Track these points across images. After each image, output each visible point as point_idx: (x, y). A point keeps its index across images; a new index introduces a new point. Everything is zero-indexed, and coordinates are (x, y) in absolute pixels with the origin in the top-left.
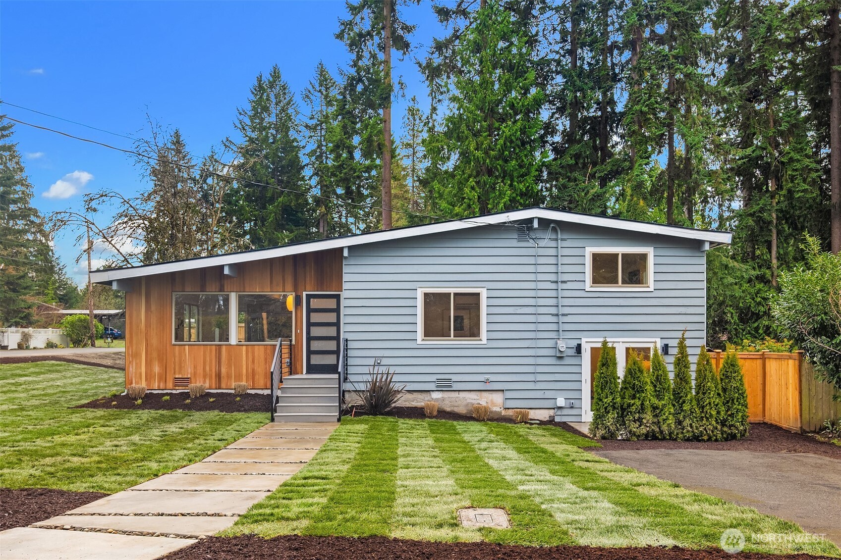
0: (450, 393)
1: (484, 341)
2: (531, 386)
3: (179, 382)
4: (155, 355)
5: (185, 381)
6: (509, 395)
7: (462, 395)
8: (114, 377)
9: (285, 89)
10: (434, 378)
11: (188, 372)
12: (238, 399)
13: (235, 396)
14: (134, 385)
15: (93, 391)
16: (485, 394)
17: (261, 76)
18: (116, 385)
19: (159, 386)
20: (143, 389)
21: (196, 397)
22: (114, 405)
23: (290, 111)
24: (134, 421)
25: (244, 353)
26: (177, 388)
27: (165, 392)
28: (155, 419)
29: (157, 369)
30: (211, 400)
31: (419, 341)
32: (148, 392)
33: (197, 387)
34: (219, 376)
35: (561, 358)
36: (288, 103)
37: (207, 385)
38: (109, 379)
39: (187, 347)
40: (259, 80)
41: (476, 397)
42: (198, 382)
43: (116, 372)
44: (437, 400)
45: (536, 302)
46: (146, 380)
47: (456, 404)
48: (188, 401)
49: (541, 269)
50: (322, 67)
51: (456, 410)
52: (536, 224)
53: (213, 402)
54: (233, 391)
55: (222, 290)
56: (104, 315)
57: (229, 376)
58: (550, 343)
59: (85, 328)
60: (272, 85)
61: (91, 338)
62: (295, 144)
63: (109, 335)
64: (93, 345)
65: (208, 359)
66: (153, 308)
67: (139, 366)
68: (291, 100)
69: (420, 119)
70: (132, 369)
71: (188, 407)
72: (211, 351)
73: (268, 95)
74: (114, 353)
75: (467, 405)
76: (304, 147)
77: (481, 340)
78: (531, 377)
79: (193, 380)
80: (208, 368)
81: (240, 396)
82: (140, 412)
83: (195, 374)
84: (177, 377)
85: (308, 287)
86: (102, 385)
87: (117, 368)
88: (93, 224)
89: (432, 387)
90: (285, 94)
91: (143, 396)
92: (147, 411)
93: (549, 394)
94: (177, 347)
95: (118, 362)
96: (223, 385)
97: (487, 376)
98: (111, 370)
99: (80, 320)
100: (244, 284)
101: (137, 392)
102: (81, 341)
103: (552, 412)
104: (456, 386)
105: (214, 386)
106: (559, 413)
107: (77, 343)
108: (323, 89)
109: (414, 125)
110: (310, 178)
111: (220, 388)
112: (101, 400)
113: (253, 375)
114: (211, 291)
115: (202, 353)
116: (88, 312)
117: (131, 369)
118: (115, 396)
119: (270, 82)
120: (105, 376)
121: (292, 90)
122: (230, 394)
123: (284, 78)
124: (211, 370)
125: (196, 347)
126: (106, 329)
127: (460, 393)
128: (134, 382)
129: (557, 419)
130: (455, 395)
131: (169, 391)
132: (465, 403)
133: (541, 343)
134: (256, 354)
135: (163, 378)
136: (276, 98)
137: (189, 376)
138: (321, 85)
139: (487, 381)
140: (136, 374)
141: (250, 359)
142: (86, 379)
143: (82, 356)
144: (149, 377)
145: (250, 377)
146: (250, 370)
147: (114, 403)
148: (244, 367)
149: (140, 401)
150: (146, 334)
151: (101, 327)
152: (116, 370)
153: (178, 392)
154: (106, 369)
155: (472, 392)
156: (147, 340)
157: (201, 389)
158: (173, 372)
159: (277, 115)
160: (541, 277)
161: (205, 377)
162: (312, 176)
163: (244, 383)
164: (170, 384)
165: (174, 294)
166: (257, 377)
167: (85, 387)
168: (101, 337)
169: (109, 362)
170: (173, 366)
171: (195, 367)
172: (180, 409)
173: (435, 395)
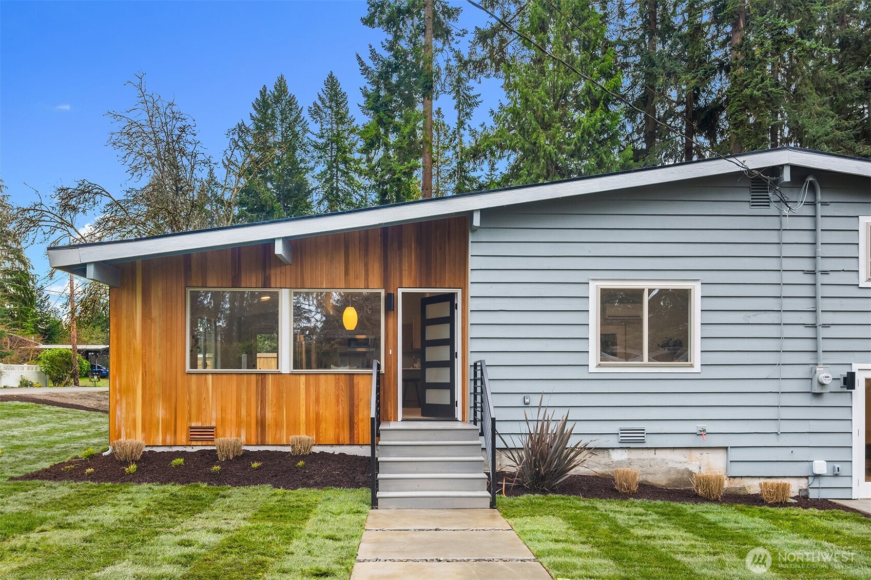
0: (640, 452)
1: (697, 368)
2: (771, 440)
3: (197, 433)
4: (158, 390)
5: (207, 433)
6: (735, 455)
7: (660, 455)
8: (97, 423)
9: (291, 104)
10: (615, 428)
11: (211, 418)
12: (301, 463)
13: (296, 457)
14: (123, 440)
15: (63, 445)
16: (696, 454)
17: (265, 91)
18: (99, 434)
19: (164, 440)
20: (138, 446)
21: (228, 459)
22: (90, 474)
23: (297, 129)
24: (125, 509)
25: (303, 386)
26: (194, 443)
27: (174, 449)
28: (161, 504)
29: (160, 412)
30: (255, 465)
31: (592, 368)
32: (147, 449)
33: (229, 443)
34: (262, 424)
35: (817, 395)
36: (296, 120)
37: (243, 439)
38: (89, 426)
39: (210, 377)
40: (263, 93)
41: (682, 459)
42: (228, 434)
43: (100, 417)
44: (620, 463)
45: (781, 305)
46: (144, 429)
47: (651, 470)
48: (216, 468)
49: (787, 251)
50: (333, 81)
51: (651, 479)
52: (787, 176)
53: (259, 468)
54: (288, 449)
55: (266, 284)
56: (91, 351)
57: (278, 425)
58: (802, 372)
59: (67, 363)
60: (277, 100)
61: (73, 376)
62: (302, 165)
63: (96, 372)
64: (76, 384)
65: (244, 397)
66: (155, 312)
67: (131, 407)
68: (298, 116)
69: (445, 135)
70: (120, 413)
71: (218, 480)
72: (249, 383)
73: (273, 112)
74: (100, 393)
75: (669, 470)
76: (312, 169)
77: (692, 366)
78: (771, 427)
79: (220, 432)
80: (243, 412)
81: (303, 457)
82: (134, 488)
83: (223, 420)
84: (193, 425)
85: (405, 281)
86: (78, 434)
87: (102, 411)
88: (72, 227)
89: (613, 442)
90: (291, 110)
91: (139, 457)
92: (145, 486)
93: (799, 454)
94: (194, 377)
95: (103, 403)
96: (269, 439)
97: (702, 425)
98: (93, 413)
99: (61, 355)
100: (302, 274)
101: (128, 451)
102: (62, 379)
103: (803, 483)
104: (650, 442)
105: (253, 440)
106: (816, 484)
107: (57, 381)
108: (333, 104)
109: (439, 140)
110: (319, 203)
111: (263, 444)
112: (70, 463)
113: (316, 423)
114: (250, 286)
115: (234, 387)
116: (70, 347)
117: (118, 413)
118: (92, 457)
119: (275, 97)
120: (85, 422)
121: (300, 105)
122: (283, 454)
123: (291, 91)
124: (248, 414)
125: (225, 377)
126: (93, 366)
127: (658, 452)
128: (123, 433)
129: (813, 494)
130: (650, 454)
131: (180, 449)
132: (665, 468)
133: (788, 372)
134: (322, 389)
135: (171, 427)
136: (282, 114)
137: (213, 424)
138: (331, 101)
139: (702, 433)
140: (127, 420)
141: (313, 397)
142: (58, 426)
143: (57, 395)
144: (148, 426)
145: (313, 426)
146: (312, 415)
147: (89, 470)
148: (303, 409)
149: (133, 467)
150: (144, 356)
151: (86, 363)
152: (99, 414)
153: (196, 449)
154: (88, 412)
155: (676, 451)
156: (144, 366)
157: (237, 446)
158: (187, 416)
159: (282, 134)
160: (788, 264)
161: (239, 425)
162: (322, 200)
163: (304, 436)
164: (182, 438)
165: (189, 290)
166: (323, 426)
167: (52, 438)
168: (86, 376)
169: (92, 403)
170: (187, 407)
171: (223, 410)
172: (203, 481)
173: (617, 456)
